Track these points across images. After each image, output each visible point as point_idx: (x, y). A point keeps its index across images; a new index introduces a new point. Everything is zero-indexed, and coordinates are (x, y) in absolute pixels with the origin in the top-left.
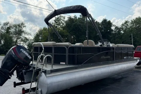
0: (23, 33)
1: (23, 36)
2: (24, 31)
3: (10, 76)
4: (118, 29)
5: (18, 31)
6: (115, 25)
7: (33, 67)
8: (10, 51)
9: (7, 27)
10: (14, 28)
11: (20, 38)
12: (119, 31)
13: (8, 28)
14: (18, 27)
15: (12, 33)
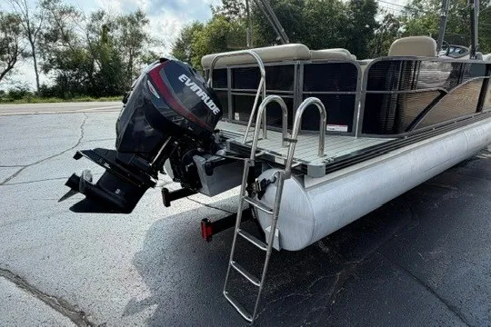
0: (144, 41)
1: (146, 48)
2: (145, 36)
3: (153, 179)
4: (394, 21)
5: (132, 35)
6: (385, 9)
7: (229, 145)
8: (141, 86)
9: (102, 23)
10: (121, 26)
11: (137, 54)
12: (394, 26)
13: (104, 27)
14: (128, 24)
15: (116, 41)
